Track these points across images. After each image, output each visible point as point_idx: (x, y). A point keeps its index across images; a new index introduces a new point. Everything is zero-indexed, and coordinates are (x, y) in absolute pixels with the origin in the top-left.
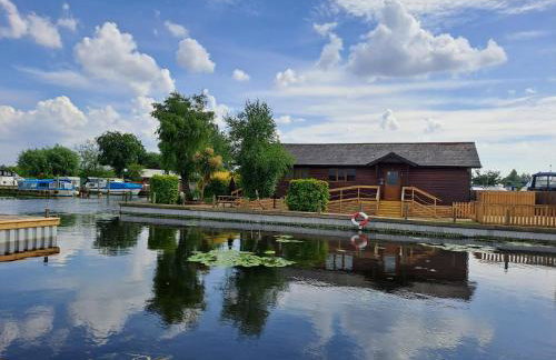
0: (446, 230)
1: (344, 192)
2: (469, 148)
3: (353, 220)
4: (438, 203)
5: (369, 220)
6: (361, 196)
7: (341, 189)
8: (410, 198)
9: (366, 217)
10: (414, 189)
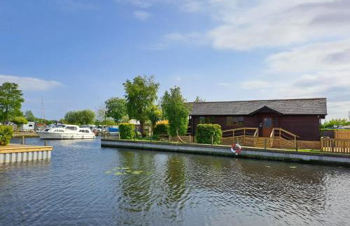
0: (291, 156)
1: (235, 132)
2: (322, 102)
3: (232, 149)
4: (297, 139)
5: (243, 149)
6: (246, 134)
7: (233, 130)
8: (278, 135)
9: (240, 147)
10: (281, 129)
